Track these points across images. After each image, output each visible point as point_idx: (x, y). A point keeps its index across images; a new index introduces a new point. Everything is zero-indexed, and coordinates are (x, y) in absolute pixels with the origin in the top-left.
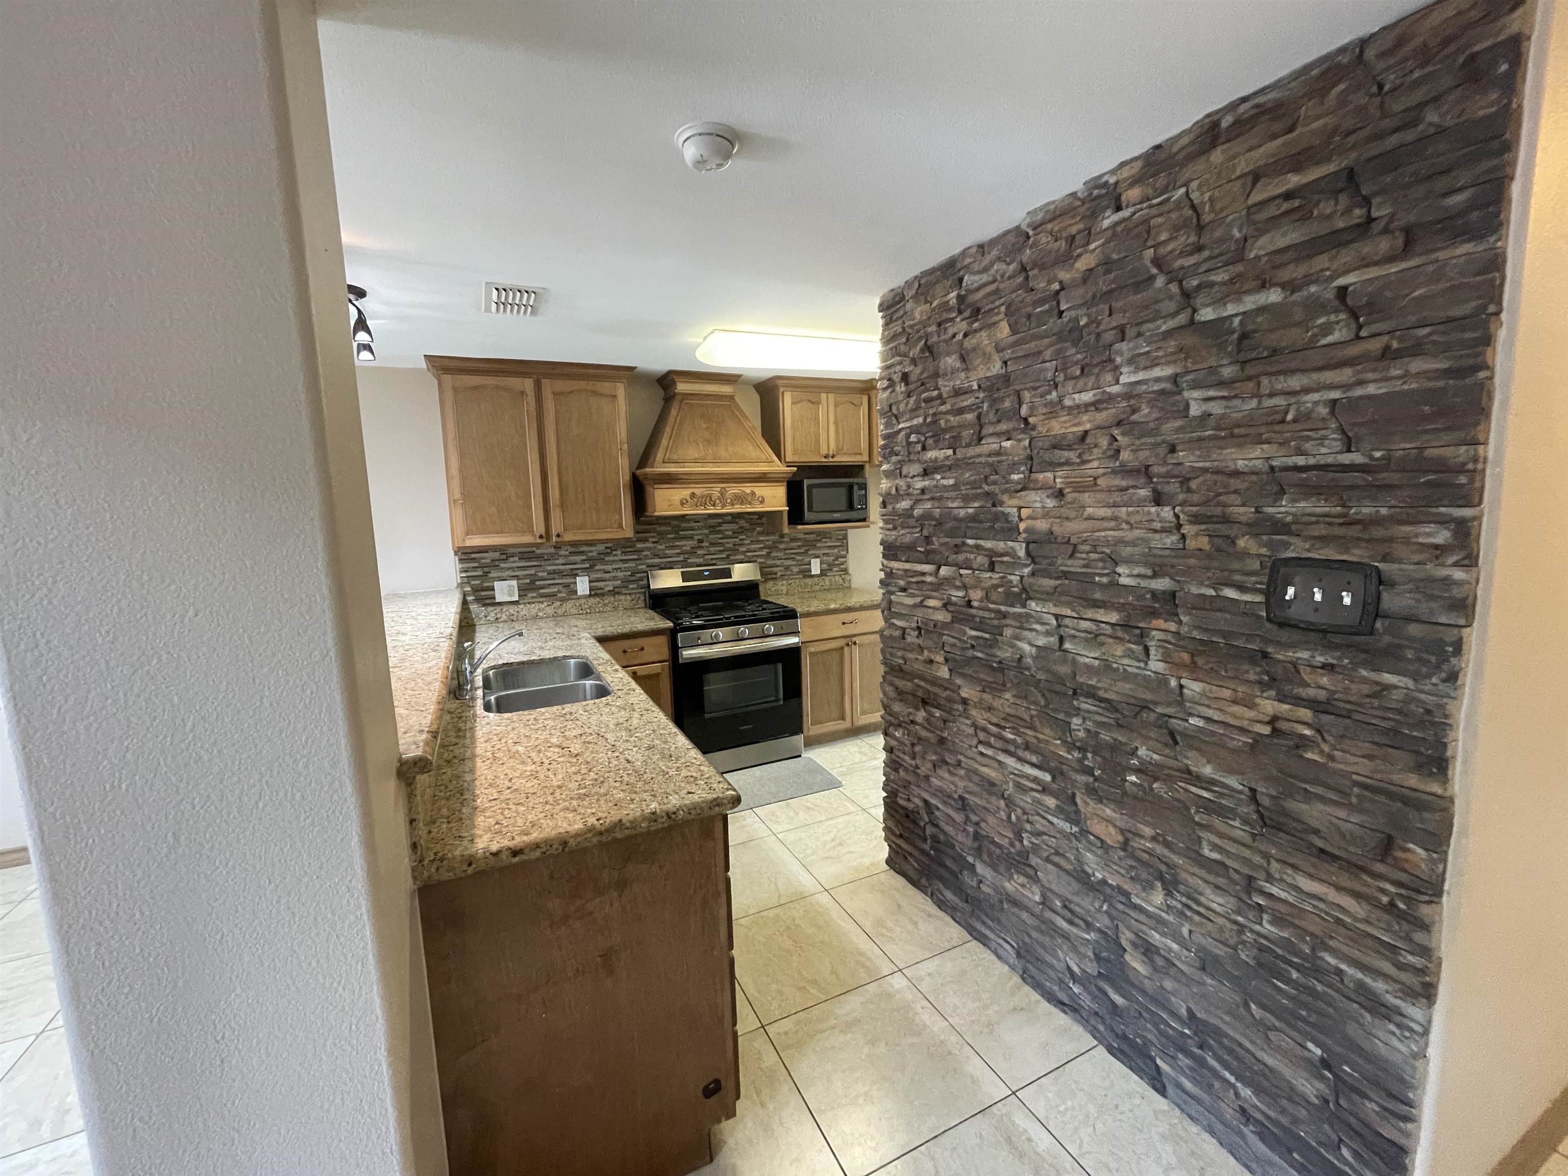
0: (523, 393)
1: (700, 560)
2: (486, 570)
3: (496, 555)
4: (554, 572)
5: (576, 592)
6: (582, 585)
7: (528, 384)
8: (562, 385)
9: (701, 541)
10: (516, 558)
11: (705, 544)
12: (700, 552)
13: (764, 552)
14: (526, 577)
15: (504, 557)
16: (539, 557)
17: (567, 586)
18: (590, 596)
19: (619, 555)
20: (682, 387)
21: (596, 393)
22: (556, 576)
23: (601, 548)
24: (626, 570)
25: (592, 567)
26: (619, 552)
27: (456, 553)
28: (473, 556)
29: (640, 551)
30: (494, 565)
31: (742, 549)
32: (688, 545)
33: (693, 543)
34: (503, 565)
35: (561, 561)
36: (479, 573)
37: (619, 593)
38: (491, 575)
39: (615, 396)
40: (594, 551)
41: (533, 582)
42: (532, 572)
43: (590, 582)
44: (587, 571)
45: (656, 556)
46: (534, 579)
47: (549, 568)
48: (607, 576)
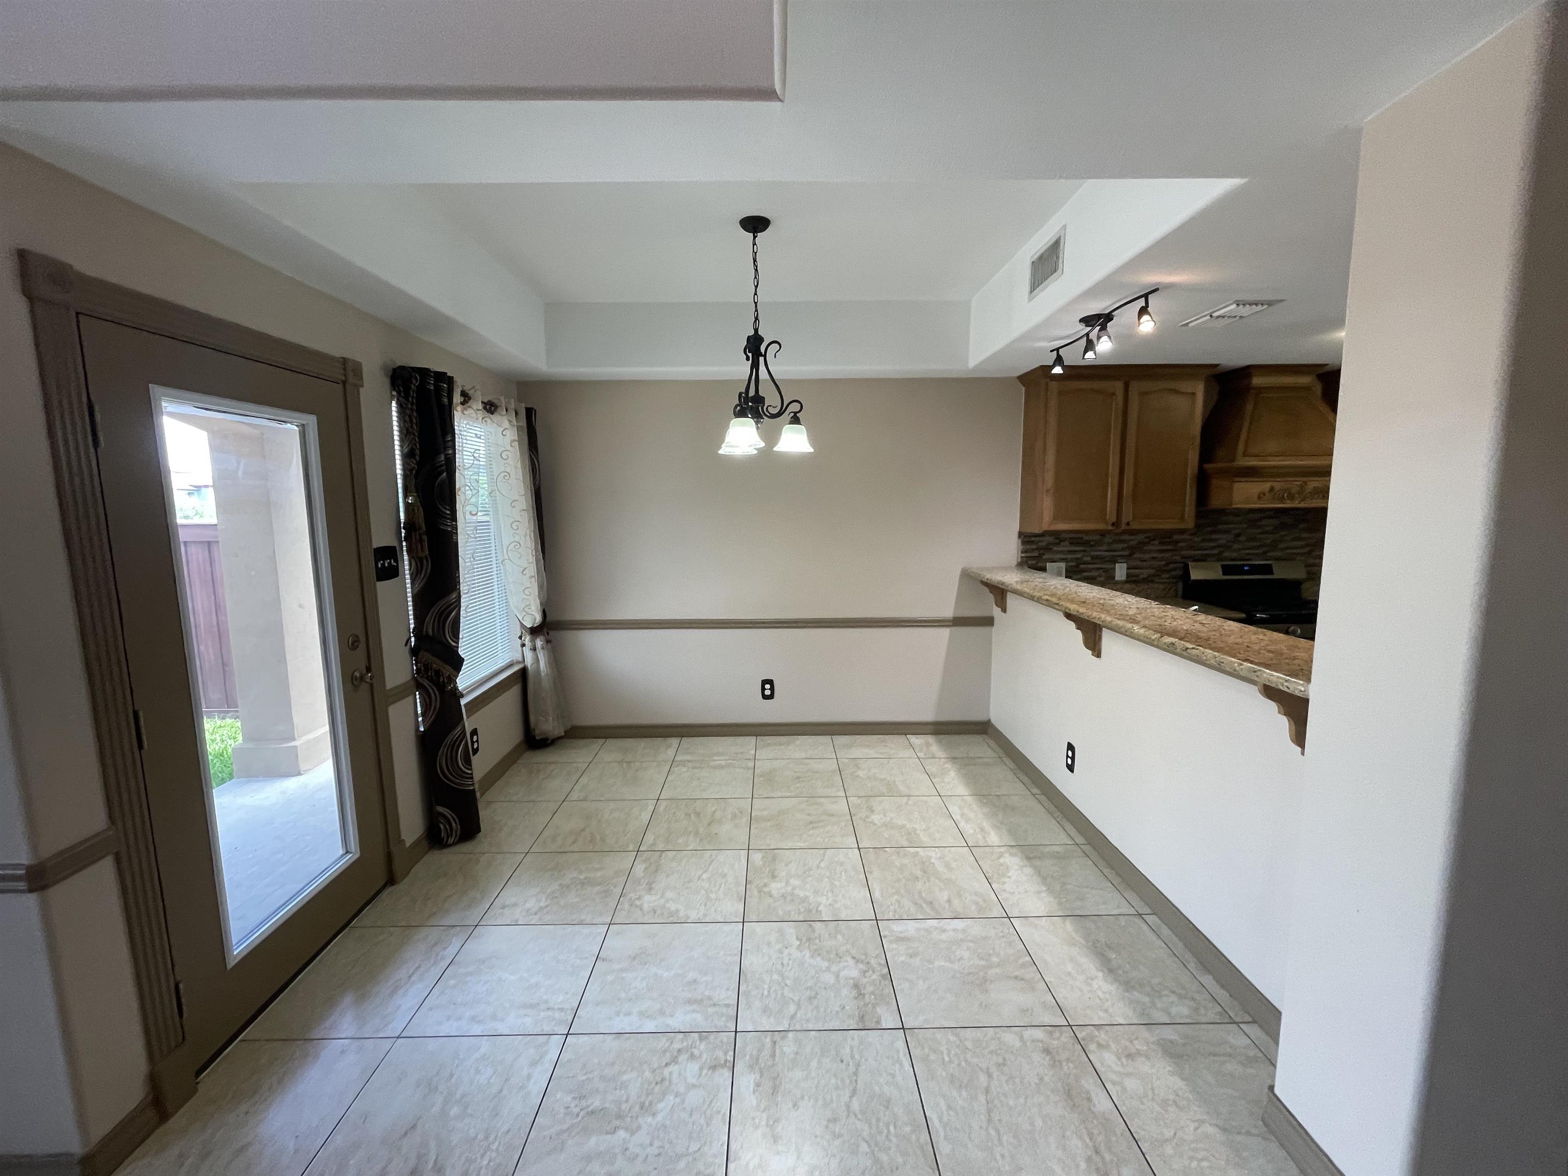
0: (1114, 394)
1: (1234, 555)
2: (1042, 552)
3: (1050, 539)
4: (1097, 557)
5: (1114, 577)
6: (1120, 571)
7: (1119, 386)
8: (1146, 385)
9: (1238, 535)
10: (1067, 543)
11: (1242, 538)
12: (1236, 546)
13: (1306, 550)
14: (1072, 560)
15: (1057, 541)
16: (1086, 543)
17: (1106, 571)
18: (1126, 582)
19: (1155, 546)
20: (1258, 381)
21: (1176, 392)
22: (1098, 561)
23: (1141, 537)
24: (1162, 559)
25: (1131, 555)
26: (1157, 542)
27: (1019, 537)
28: (1033, 539)
29: (1177, 542)
30: (1048, 549)
31: (1282, 546)
32: (1223, 539)
33: (1230, 537)
34: (1055, 549)
35: (1105, 547)
36: (1036, 554)
37: (1152, 581)
38: (1044, 557)
39: (1194, 394)
40: (1134, 540)
41: (1077, 566)
42: (1079, 556)
43: (1128, 569)
44: (1127, 558)
45: (1191, 548)
46: (1079, 562)
47: (1092, 553)
48: (1145, 564)
